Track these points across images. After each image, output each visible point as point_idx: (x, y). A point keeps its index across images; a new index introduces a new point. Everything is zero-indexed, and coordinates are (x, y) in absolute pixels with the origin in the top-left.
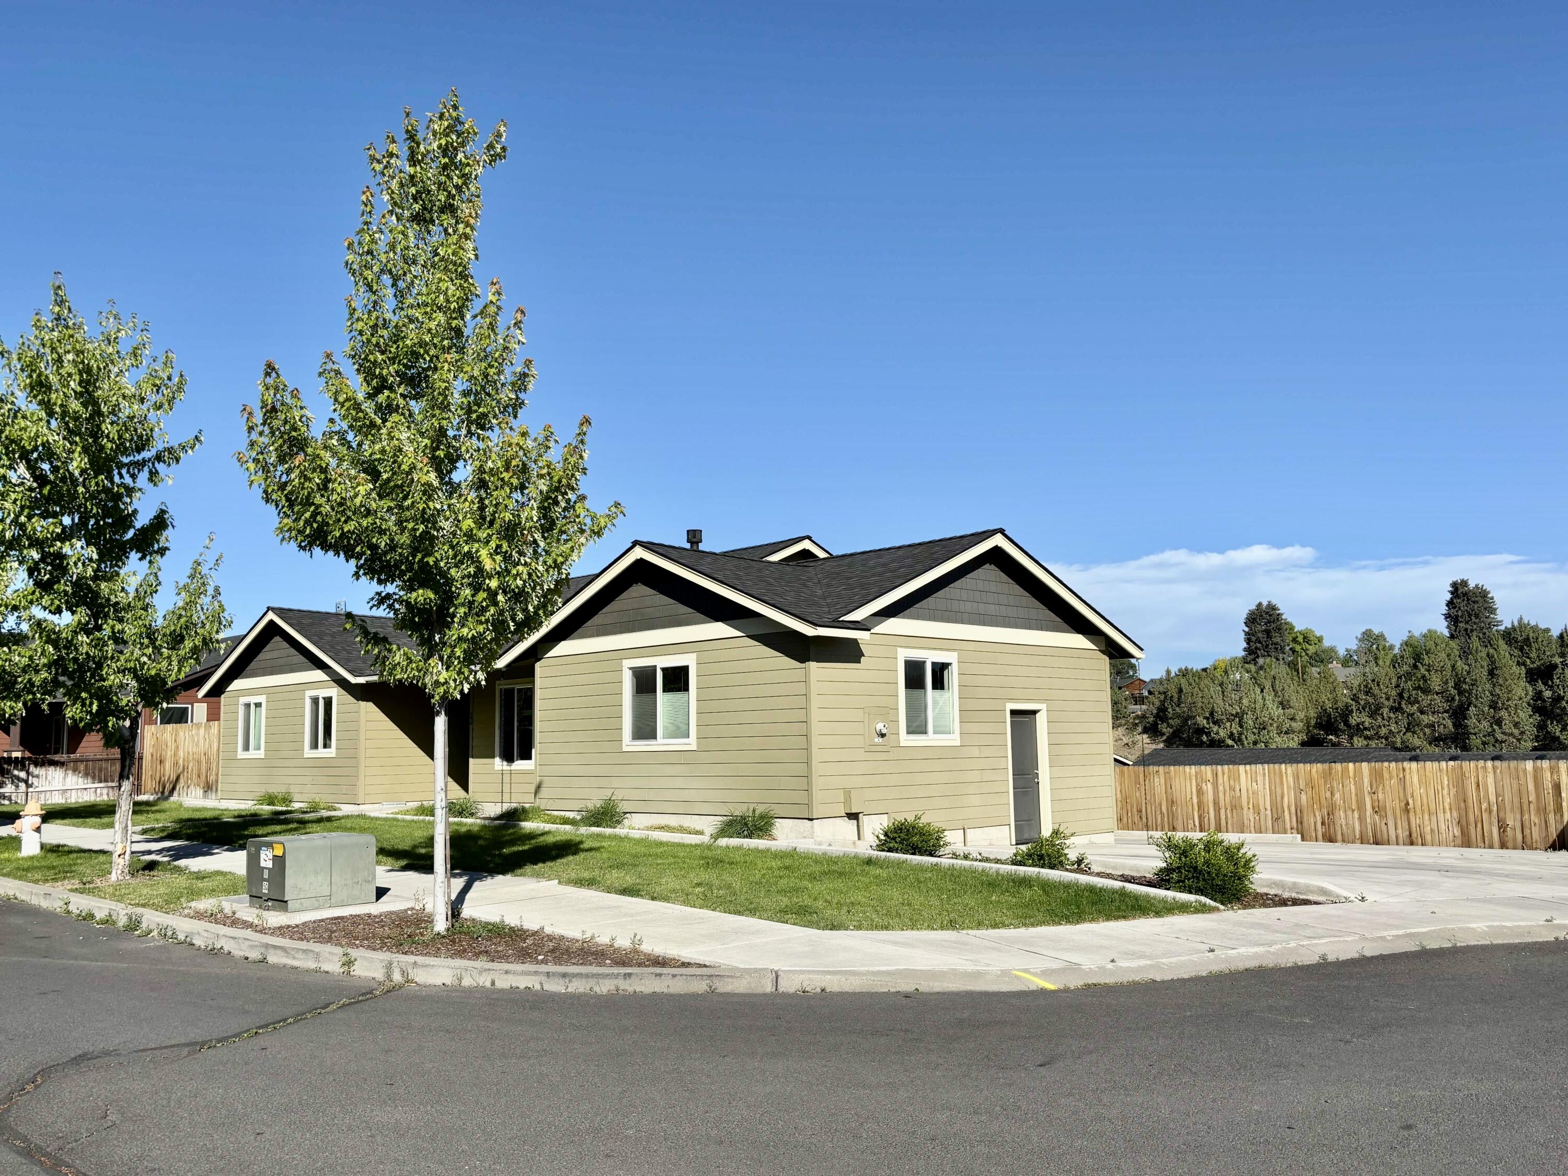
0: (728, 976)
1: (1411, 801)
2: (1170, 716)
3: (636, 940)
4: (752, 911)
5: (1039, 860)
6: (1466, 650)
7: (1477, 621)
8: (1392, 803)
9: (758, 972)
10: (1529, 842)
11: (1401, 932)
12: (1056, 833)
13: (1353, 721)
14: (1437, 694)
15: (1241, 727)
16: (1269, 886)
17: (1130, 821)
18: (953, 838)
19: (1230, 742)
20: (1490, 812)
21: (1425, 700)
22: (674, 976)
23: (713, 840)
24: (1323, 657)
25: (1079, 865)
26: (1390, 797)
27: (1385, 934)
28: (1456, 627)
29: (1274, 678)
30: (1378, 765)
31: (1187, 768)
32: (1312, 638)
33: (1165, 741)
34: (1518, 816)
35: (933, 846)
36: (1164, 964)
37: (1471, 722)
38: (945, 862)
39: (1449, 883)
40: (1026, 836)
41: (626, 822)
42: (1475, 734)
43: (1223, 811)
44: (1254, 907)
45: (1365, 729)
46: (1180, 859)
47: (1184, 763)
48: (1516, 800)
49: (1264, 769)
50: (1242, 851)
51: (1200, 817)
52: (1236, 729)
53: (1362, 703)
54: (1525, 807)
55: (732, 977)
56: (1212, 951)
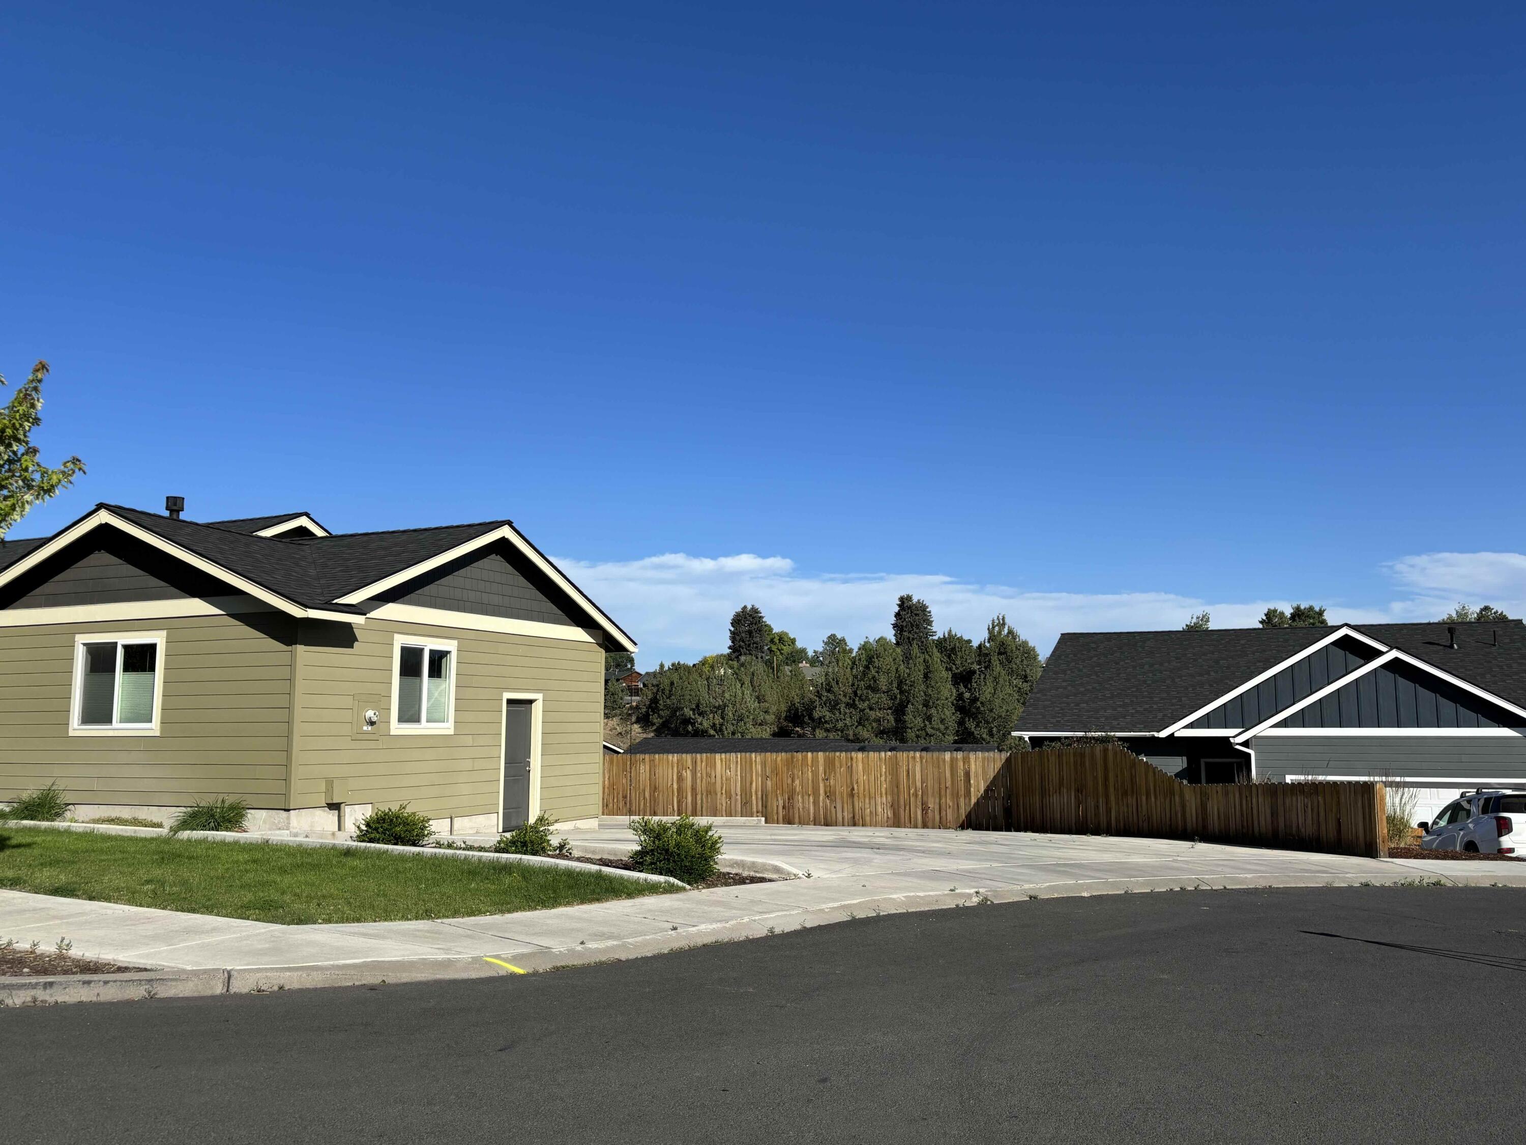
0: (172, 980)
1: (855, 787)
2: (661, 707)
3: (66, 945)
4: (209, 908)
5: (522, 847)
6: (908, 655)
7: (917, 631)
8: (841, 789)
9: (210, 973)
10: (944, 823)
11: (836, 905)
12: (541, 820)
13: (816, 715)
14: (884, 692)
15: (723, 718)
16: (732, 866)
17: (615, 807)
18: (439, 828)
19: (712, 732)
20: (916, 795)
21: (874, 697)
22: (106, 983)
23: (172, 833)
24: (797, 656)
25: (561, 851)
26: (839, 783)
27: (824, 906)
28: (901, 635)
29: (753, 674)
30: (831, 754)
31: (670, 756)
32: (786, 639)
33: (655, 730)
34: (937, 800)
35: (417, 835)
36: (629, 943)
37: (908, 717)
38: (428, 851)
39: (878, 859)
40: (514, 823)
41: (68, 814)
42: (911, 728)
43: (699, 797)
44: (716, 886)
45: (826, 722)
46: (654, 842)
47: (669, 752)
48: (936, 786)
49: (737, 757)
50: (710, 833)
51: (679, 802)
52: (718, 720)
53: (824, 699)
54: (943, 792)
55: (175, 980)
56: (675, 929)
